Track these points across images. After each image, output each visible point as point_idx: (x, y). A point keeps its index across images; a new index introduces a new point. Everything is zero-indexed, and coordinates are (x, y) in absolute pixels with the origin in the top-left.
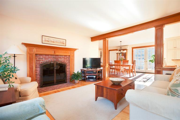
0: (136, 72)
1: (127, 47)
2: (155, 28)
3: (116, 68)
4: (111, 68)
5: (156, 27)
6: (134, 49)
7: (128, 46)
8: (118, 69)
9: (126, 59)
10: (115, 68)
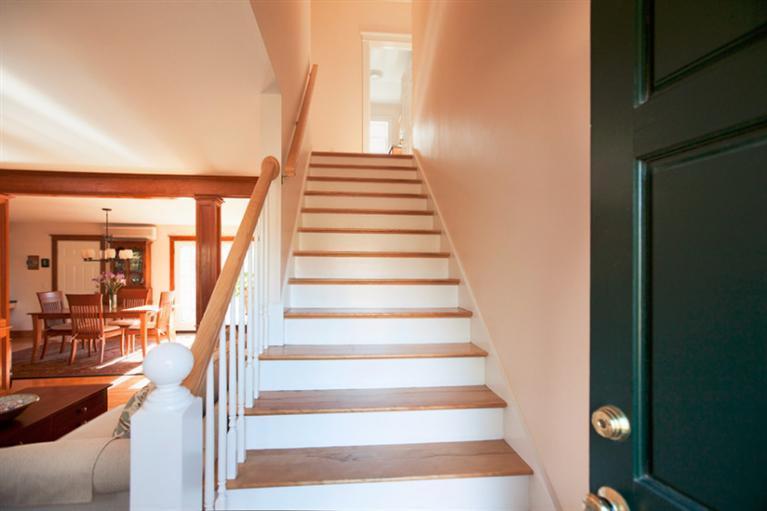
0: (177, 332)
1: (150, 233)
2: (197, 200)
3: (81, 327)
4: (53, 328)
5: (198, 197)
6: (177, 244)
7: (154, 229)
8: (87, 333)
9: (145, 282)
10: (70, 328)
